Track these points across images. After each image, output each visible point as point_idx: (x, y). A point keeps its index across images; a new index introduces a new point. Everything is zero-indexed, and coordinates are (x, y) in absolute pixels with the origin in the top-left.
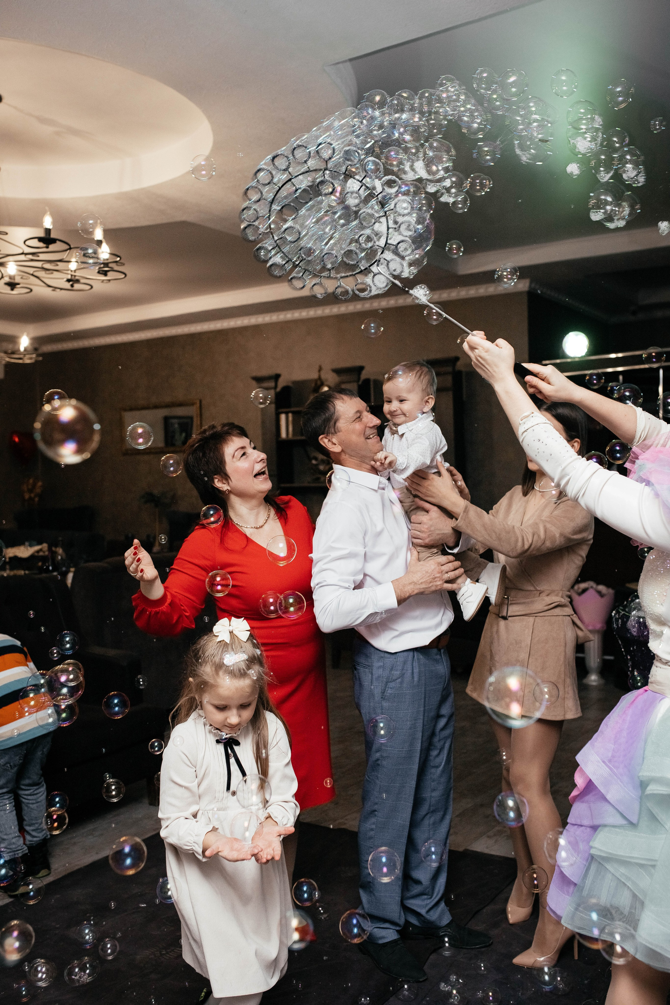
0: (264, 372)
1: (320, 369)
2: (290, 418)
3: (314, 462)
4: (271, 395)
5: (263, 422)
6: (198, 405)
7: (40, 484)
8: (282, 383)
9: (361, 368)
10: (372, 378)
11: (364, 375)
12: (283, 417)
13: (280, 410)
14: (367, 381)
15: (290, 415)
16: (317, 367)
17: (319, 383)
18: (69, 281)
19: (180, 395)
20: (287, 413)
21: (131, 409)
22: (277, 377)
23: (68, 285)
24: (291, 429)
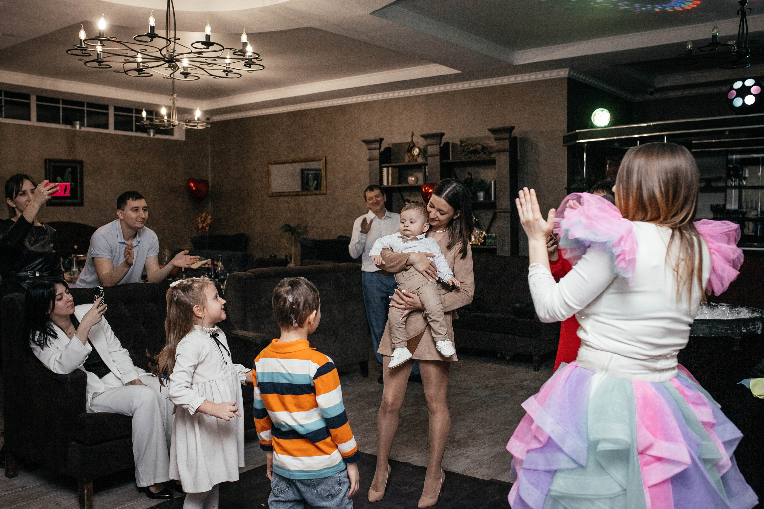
0: (372, 137)
1: (413, 135)
2: (390, 171)
4: (377, 153)
5: (370, 174)
6: (324, 160)
7: (210, 217)
8: (384, 145)
9: (442, 134)
10: (451, 142)
11: (444, 140)
12: (385, 170)
13: (383, 165)
14: (447, 144)
15: (390, 168)
16: (411, 134)
17: (411, 145)
18: (224, 71)
19: (311, 153)
20: (388, 167)
21: (276, 164)
22: (381, 140)
23: (224, 74)
24: (390, 179)
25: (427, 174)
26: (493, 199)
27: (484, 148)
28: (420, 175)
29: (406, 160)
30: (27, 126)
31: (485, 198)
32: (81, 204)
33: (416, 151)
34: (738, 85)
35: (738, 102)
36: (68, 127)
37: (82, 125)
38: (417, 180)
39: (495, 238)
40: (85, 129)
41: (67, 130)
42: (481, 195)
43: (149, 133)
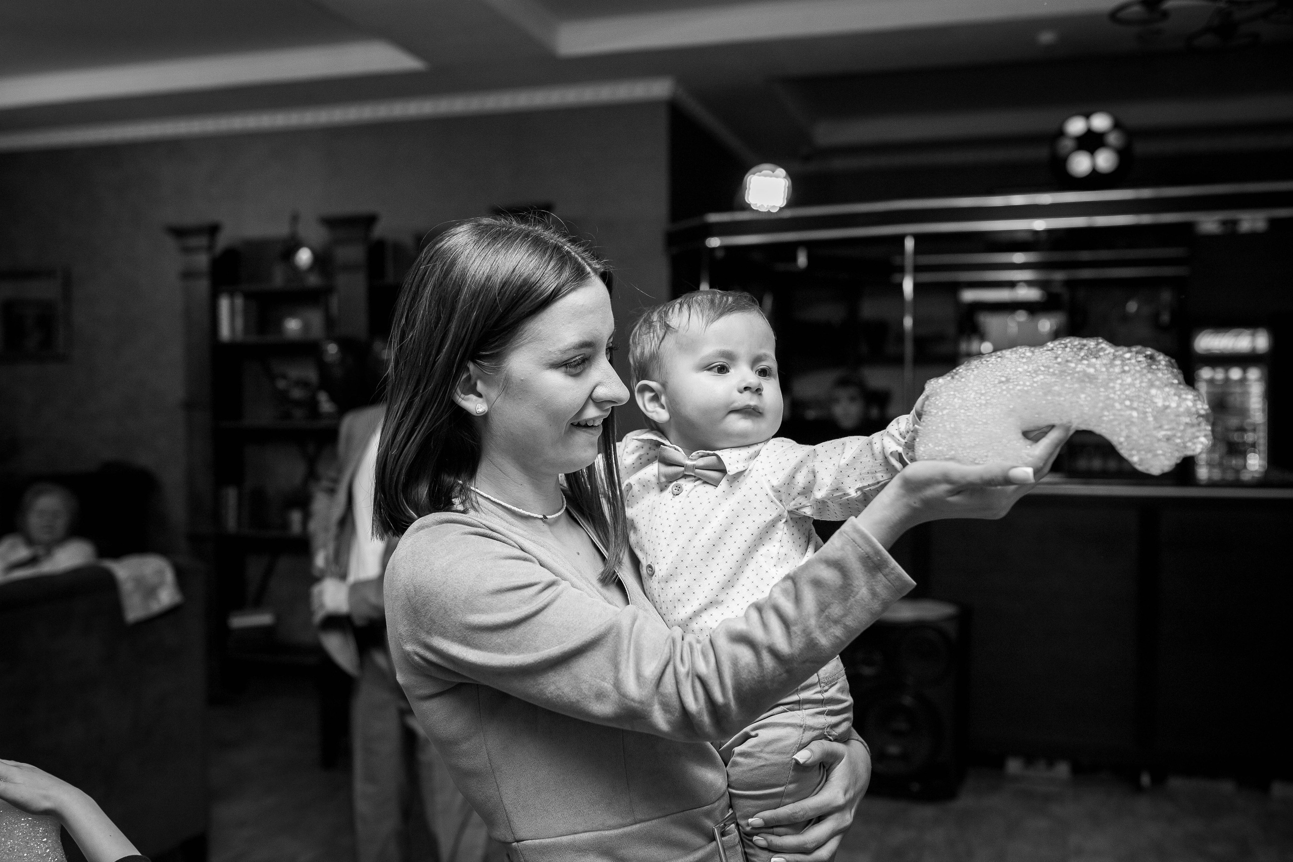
0: (190, 218)
1: (295, 219)
2: (238, 304)
3: (282, 383)
4: (202, 261)
5: (186, 310)
6: (61, 278)
8: (223, 241)
9: (372, 219)
11: (380, 231)
12: (224, 302)
13: (219, 289)
14: (382, 244)
15: (238, 299)
17: (292, 242)
19: (28, 259)
20: (232, 295)
22: (213, 230)
24: (239, 323)
25: (334, 314)
28: (316, 318)
29: (278, 279)
33: (304, 258)
34: (1076, 126)
35: (1081, 164)
38: (306, 327)
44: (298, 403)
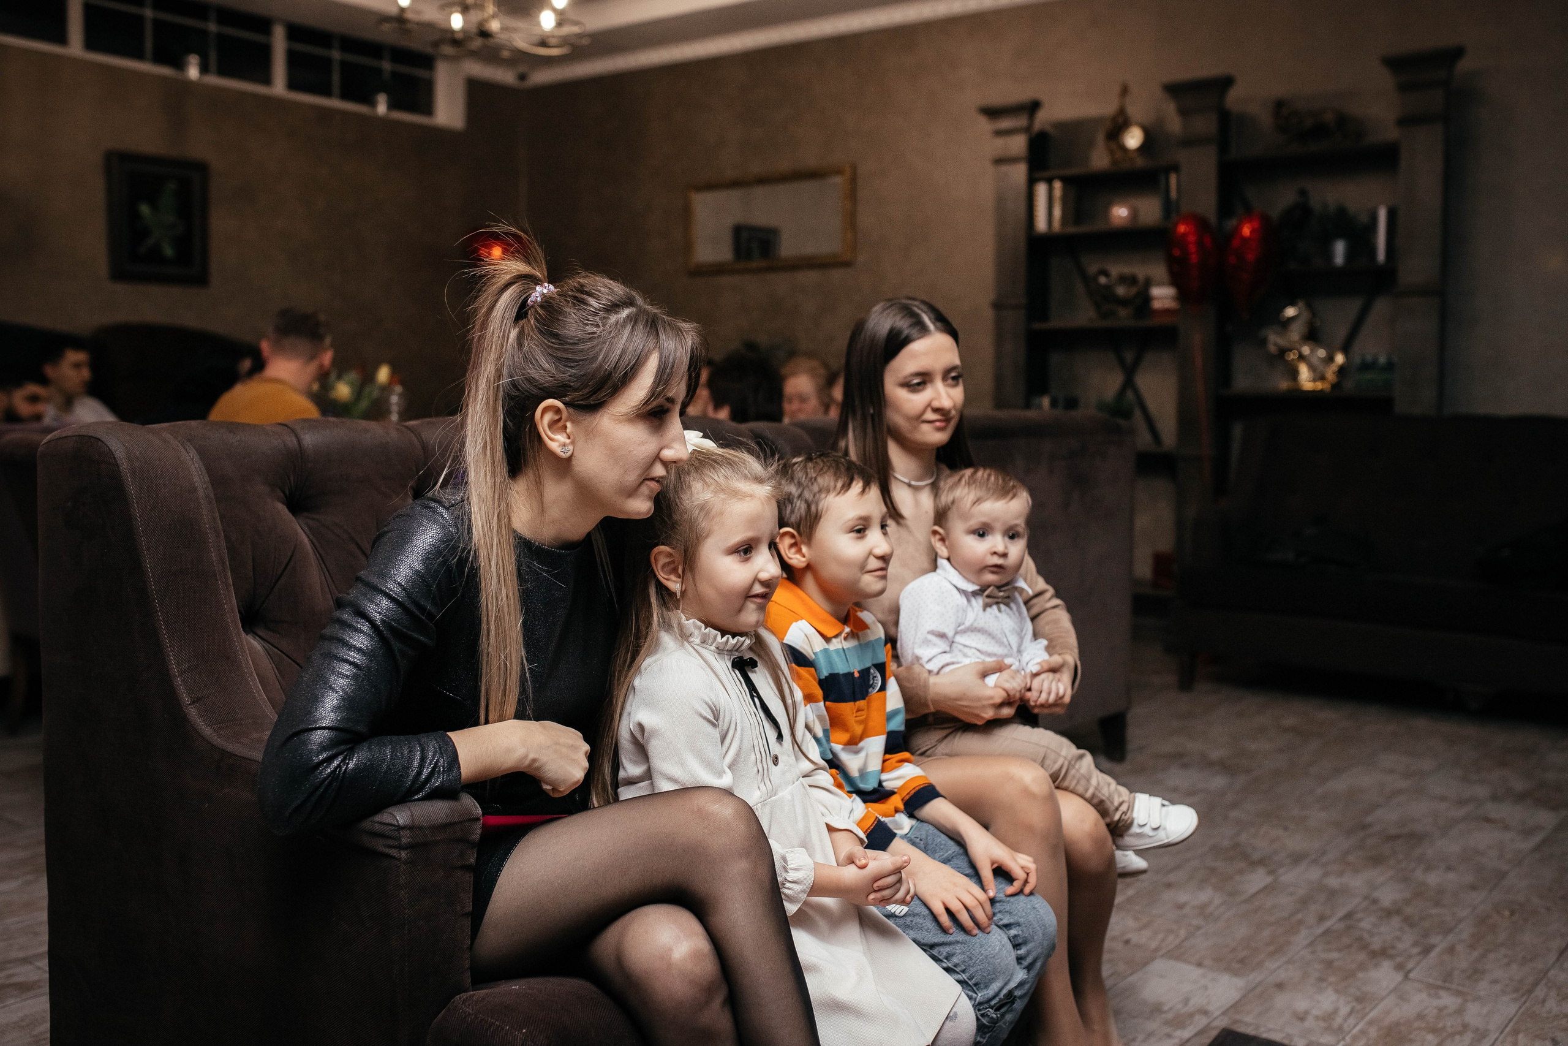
0: (1008, 98)
1: (1125, 91)
2: (1057, 191)
3: (1103, 280)
4: (1018, 144)
5: (1000, 201)
6: (848, 175)
9: (1225, 83)
12: (1041, 189)
13: (1037, 175)
15: (1058, 185)
16: (1117, 89)
17: (1121, 120)
19: (810, 158)
20: (1049, 181)
21: (710, 186)
22: (1033, 107)
24: (1057, 212)
25: (1173, 194)
26: (1381, 255)
27: (1343, 121)
29: (1104, 162)
30: (58, 57)
31: (1350, 255)
32: (201, 279)
33: (1133, 139)
36: (165, 71)
37: (204, 69)
38: (1134, 214)
39: (1390, 366)
40: (213, 80)
41: (164, 79)
42: (1340, 249)
43: (372, 103)
44: (1123, 302)
